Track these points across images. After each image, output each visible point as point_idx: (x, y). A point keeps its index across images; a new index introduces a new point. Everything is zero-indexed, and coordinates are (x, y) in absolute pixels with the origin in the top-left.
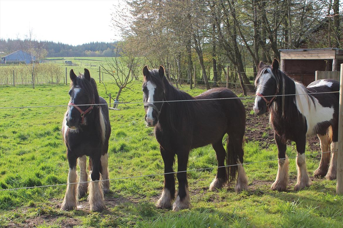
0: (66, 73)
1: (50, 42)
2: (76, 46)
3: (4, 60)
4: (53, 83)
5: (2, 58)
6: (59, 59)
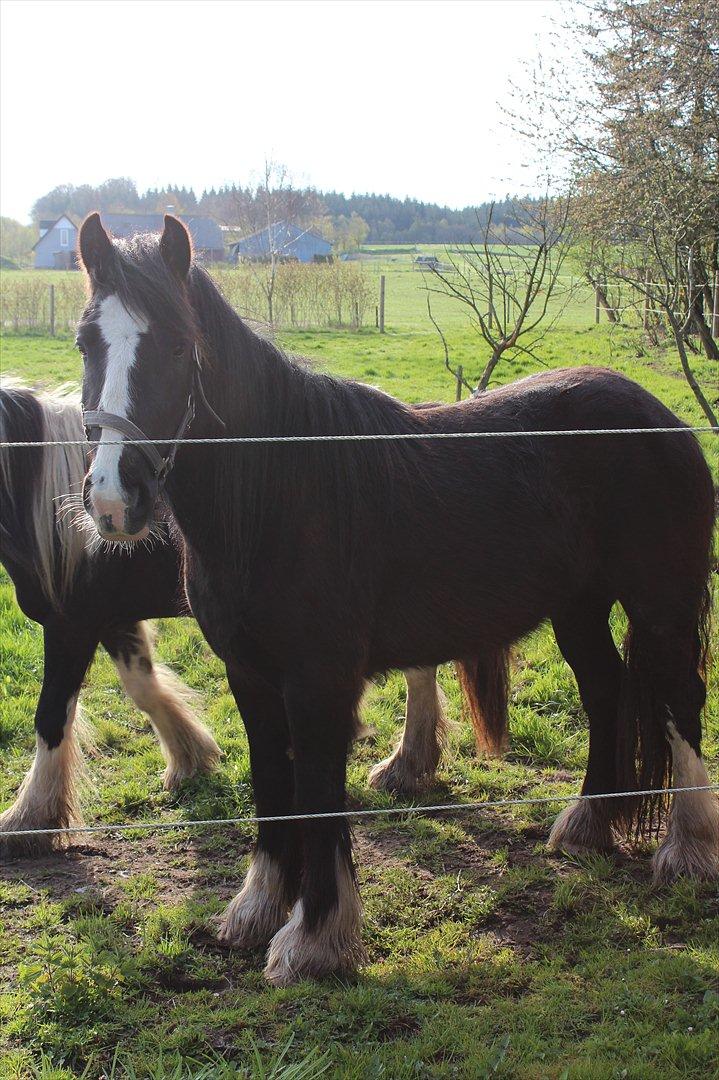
0: (383, 293)
1: (381, 196)
2: (461, 209)
3: (237, 251)
4: (341, 325)
5: (232, 246)
6: (402, 251)
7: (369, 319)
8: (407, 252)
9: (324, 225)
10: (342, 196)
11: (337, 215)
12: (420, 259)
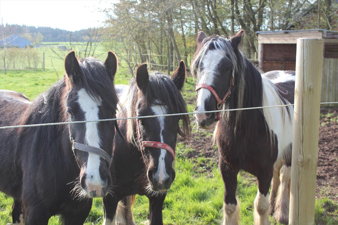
0: (44, 58)
4: (30, 68)
6: (54, 44)
7: (40, 66)
8: (56, 44)
9: (28, 35)
10: (34, 27)
11: (33, 33)
12: (60, 47)
